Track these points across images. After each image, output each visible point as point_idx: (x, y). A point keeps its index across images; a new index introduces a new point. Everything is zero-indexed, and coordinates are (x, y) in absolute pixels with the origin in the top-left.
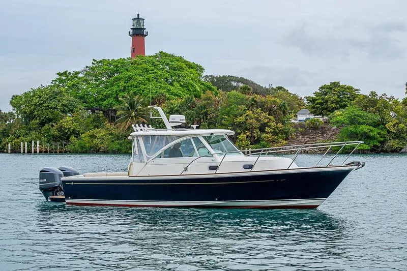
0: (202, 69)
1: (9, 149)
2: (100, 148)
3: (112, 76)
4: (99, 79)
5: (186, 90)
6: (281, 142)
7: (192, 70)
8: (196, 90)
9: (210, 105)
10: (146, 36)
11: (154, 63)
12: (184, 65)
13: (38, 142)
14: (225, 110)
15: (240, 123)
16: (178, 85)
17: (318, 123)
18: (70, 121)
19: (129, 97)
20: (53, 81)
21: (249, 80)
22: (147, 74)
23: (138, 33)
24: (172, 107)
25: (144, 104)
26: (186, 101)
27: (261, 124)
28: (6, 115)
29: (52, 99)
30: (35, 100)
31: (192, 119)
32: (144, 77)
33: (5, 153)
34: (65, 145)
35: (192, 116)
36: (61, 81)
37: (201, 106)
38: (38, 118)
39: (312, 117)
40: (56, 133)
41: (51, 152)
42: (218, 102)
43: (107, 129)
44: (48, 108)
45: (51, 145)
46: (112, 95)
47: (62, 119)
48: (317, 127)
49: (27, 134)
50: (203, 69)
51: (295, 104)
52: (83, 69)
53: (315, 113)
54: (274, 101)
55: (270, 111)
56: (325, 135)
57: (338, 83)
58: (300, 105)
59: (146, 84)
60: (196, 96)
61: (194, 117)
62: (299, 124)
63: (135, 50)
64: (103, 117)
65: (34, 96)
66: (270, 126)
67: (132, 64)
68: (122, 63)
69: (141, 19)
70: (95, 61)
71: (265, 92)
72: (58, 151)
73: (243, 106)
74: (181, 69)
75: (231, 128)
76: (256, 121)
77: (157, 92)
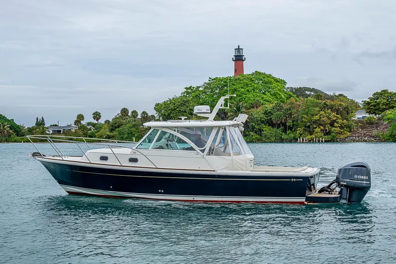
0: (285, 83)
3: (223, 89)
4: (214, 91)
5: (275, 97)
6: (346, 134)
7: (279, 83)
8: (281, 97)
9: (294, 108)
10: (244, 60)
11: (251, 79)
12: (273, 80)
14: (304, 111)
15: (315, 120)
16: (269, 94)
17: (373, 120)
19: (236, 103)
20: (182, 93)
22: (247, 87)
23: (239, 59)
24: (266, 109)
25: (246, 108)
26: (276, 105)
27: (331, 121)
29: (182, 106)
30: (172, 106)
32: (245, 89)
37: (287, 109)
39: (368, 115)
42: (299, 105)
48: (373, 123)
51: (353, 106)
52: (202, 84)
53: (370, 113)
54: (340, 104)
55: (338, 111)
56: (379, 128)
57: (387, 90)
58: (356, 107)
59: (247, 94)
62: (359, 121)
63: (237, 71)
65: (170, 103)
66: (338, 122)
67: (236, 80)
68: (230, 80)
69: (241, 49)
70: (211, 79)
71: (332, 98)
73: (317, 108)
74: (271, 83)
75: (309, 124)
76: (327, 119)
77: (254, 100)
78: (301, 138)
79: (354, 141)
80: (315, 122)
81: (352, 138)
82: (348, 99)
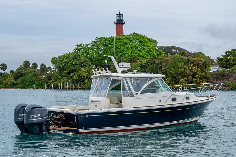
0: (156, 42)
1: (53, 87)
3: (107, 46)
4: (99, 48)
5: (148, 54)
7: (151, 43)
8: (154, 54)
9: (164, 62)
10: (124, 24)
11: (130, 39)
12: (147, 40)
13: (68, 83)
14: (172, 65)
15: (181, 72)
16: (144, 51)
17: (225, 73)
18: (84, 71)
19: (118, 58)
20: (74, 49)
21: (183, 48)
22: (127, 45)
23: (120, 22)
24: (142, 63)
26: (150, 60)
27: (193, 73)
29: (74, 59)
30: (66, 60)
32: (125, 47)
33: (49, 89)
34: (82, 84)
36: (79, 49)
37: (158, 63)
38: (67, 70)
39: (221, 69)
40: (77, 78)
41: (75, 89)
42: (168, 60)
44: (72, 64)
45: (75, 85)
47: (80, 70)
48: (225, 75)
49: (61, 79)
52: (90, 43)
53: (222, 67)
54: (200, 60)
55: (198, 66)
56: (229, 80)
58: (212, 63)
59: (126, 51)
62: (214, 73)
63: (118, 32)
65: (64, 58)
66: (198, 74)
67: (118, 40)
68: (112, 39)
69: (121, 15)
70: (97, 38)
71: (193, 55)
72: (79, 88)
73: (182, 63)
74: (145, 42)
75: (176, 75)
76: (190, 72)
77: (132, 55)
79: (210, 89)
80: (180, 74)
82: (205, 56)
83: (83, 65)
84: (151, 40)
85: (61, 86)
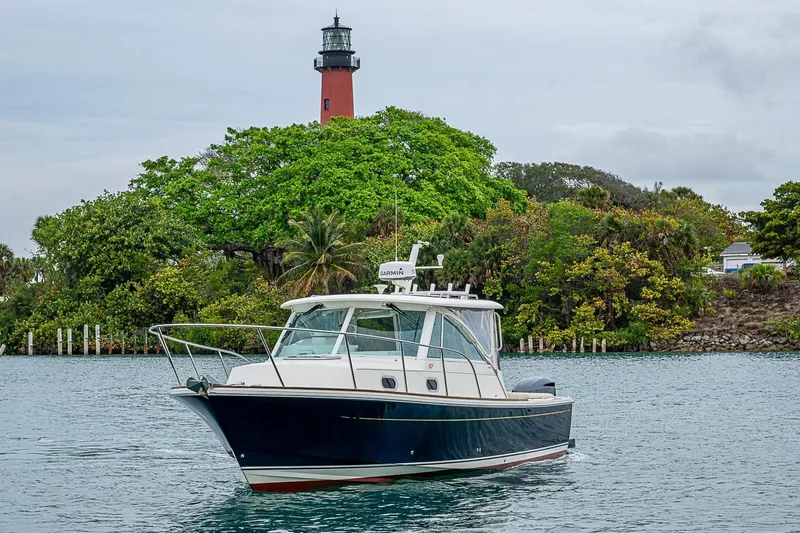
0: (485, 147)
1: (31, 344)
2: (244, 342)
3: (274, 168)
4: (243, 176)
5: (452, 199)
6: (678, 324)
7: (466, 150)
8: (474, 198)
9: (508, 235)
10: (355, 69)
11: (372, 134)
12: (446, 140)
13: (97, 327)
14: (542, 246)
15: (579, 277)
16: (431, 187)
17: (771, 277)
18: (172, 277)
19: (312, 220)
20: (133, 181)
21: (607, 172)
22: (357, 162)
23: (337, 63)
25: (346, 235)
26: (450, 226)
27: (631, 279)
28: (26, 264)
29: (130, 226)
30: (93, 229)
31: (464, 269)
32: (350, 169)
33: (20, 354)
35: (464, 263)
36: (153, 181)
37: (486, 239)
38: (98, 271)
39: (757, 261)
40: (141, 306)
41: (129, 352)
42: (528, 227)
43: (262, 296)
44: (120, 246)
45: (130, 335)
46: (273, 212)
47: (154, 273)
48: (770, 286)
49: (72, 309)
50: (492, 148)
51: (717, 229)
52: (204, 152)
53: (764, 252)
54: (662, 224)
55: (654, 248)
56: (788, 306)
58: (730, 233)
59: (354, 187)
60: (475, 215)
61: (469, 264)
62: (726, 279)
63: (329, 103)
64: (250, 266)
65: (88, 218)
66: (653, 283)
67: (321, 138)
68: (298, 136)
69: (343, 29)
70: (233, 132)
71: (652, 200)
72: (146, 349)
73: (586, 236)
74: (439, 147)
75: (557, 290)
76: (618, 274)
77: (380, 206)
78: (530, 338)
79: (705, 348)
80: (578, 283)
81: (698, 338)
82: (706, 204)
83: (169, 248)
84: (467, 138)
85: (70, 339)
